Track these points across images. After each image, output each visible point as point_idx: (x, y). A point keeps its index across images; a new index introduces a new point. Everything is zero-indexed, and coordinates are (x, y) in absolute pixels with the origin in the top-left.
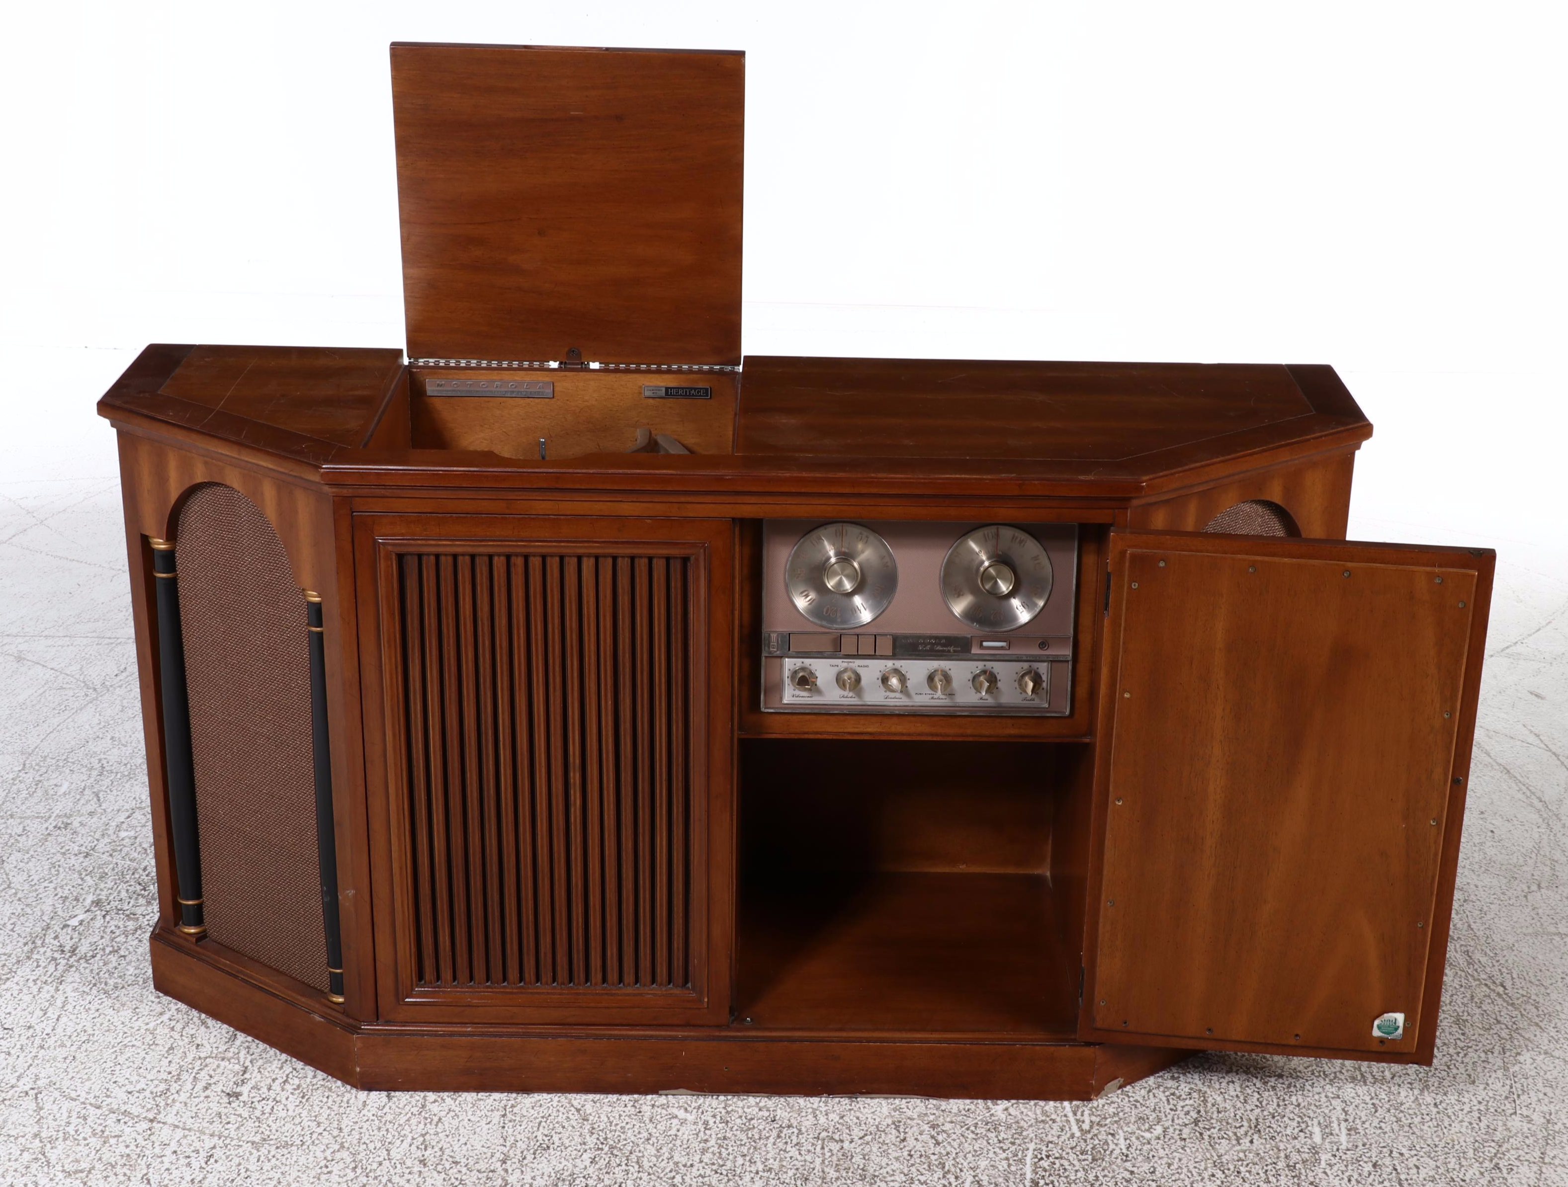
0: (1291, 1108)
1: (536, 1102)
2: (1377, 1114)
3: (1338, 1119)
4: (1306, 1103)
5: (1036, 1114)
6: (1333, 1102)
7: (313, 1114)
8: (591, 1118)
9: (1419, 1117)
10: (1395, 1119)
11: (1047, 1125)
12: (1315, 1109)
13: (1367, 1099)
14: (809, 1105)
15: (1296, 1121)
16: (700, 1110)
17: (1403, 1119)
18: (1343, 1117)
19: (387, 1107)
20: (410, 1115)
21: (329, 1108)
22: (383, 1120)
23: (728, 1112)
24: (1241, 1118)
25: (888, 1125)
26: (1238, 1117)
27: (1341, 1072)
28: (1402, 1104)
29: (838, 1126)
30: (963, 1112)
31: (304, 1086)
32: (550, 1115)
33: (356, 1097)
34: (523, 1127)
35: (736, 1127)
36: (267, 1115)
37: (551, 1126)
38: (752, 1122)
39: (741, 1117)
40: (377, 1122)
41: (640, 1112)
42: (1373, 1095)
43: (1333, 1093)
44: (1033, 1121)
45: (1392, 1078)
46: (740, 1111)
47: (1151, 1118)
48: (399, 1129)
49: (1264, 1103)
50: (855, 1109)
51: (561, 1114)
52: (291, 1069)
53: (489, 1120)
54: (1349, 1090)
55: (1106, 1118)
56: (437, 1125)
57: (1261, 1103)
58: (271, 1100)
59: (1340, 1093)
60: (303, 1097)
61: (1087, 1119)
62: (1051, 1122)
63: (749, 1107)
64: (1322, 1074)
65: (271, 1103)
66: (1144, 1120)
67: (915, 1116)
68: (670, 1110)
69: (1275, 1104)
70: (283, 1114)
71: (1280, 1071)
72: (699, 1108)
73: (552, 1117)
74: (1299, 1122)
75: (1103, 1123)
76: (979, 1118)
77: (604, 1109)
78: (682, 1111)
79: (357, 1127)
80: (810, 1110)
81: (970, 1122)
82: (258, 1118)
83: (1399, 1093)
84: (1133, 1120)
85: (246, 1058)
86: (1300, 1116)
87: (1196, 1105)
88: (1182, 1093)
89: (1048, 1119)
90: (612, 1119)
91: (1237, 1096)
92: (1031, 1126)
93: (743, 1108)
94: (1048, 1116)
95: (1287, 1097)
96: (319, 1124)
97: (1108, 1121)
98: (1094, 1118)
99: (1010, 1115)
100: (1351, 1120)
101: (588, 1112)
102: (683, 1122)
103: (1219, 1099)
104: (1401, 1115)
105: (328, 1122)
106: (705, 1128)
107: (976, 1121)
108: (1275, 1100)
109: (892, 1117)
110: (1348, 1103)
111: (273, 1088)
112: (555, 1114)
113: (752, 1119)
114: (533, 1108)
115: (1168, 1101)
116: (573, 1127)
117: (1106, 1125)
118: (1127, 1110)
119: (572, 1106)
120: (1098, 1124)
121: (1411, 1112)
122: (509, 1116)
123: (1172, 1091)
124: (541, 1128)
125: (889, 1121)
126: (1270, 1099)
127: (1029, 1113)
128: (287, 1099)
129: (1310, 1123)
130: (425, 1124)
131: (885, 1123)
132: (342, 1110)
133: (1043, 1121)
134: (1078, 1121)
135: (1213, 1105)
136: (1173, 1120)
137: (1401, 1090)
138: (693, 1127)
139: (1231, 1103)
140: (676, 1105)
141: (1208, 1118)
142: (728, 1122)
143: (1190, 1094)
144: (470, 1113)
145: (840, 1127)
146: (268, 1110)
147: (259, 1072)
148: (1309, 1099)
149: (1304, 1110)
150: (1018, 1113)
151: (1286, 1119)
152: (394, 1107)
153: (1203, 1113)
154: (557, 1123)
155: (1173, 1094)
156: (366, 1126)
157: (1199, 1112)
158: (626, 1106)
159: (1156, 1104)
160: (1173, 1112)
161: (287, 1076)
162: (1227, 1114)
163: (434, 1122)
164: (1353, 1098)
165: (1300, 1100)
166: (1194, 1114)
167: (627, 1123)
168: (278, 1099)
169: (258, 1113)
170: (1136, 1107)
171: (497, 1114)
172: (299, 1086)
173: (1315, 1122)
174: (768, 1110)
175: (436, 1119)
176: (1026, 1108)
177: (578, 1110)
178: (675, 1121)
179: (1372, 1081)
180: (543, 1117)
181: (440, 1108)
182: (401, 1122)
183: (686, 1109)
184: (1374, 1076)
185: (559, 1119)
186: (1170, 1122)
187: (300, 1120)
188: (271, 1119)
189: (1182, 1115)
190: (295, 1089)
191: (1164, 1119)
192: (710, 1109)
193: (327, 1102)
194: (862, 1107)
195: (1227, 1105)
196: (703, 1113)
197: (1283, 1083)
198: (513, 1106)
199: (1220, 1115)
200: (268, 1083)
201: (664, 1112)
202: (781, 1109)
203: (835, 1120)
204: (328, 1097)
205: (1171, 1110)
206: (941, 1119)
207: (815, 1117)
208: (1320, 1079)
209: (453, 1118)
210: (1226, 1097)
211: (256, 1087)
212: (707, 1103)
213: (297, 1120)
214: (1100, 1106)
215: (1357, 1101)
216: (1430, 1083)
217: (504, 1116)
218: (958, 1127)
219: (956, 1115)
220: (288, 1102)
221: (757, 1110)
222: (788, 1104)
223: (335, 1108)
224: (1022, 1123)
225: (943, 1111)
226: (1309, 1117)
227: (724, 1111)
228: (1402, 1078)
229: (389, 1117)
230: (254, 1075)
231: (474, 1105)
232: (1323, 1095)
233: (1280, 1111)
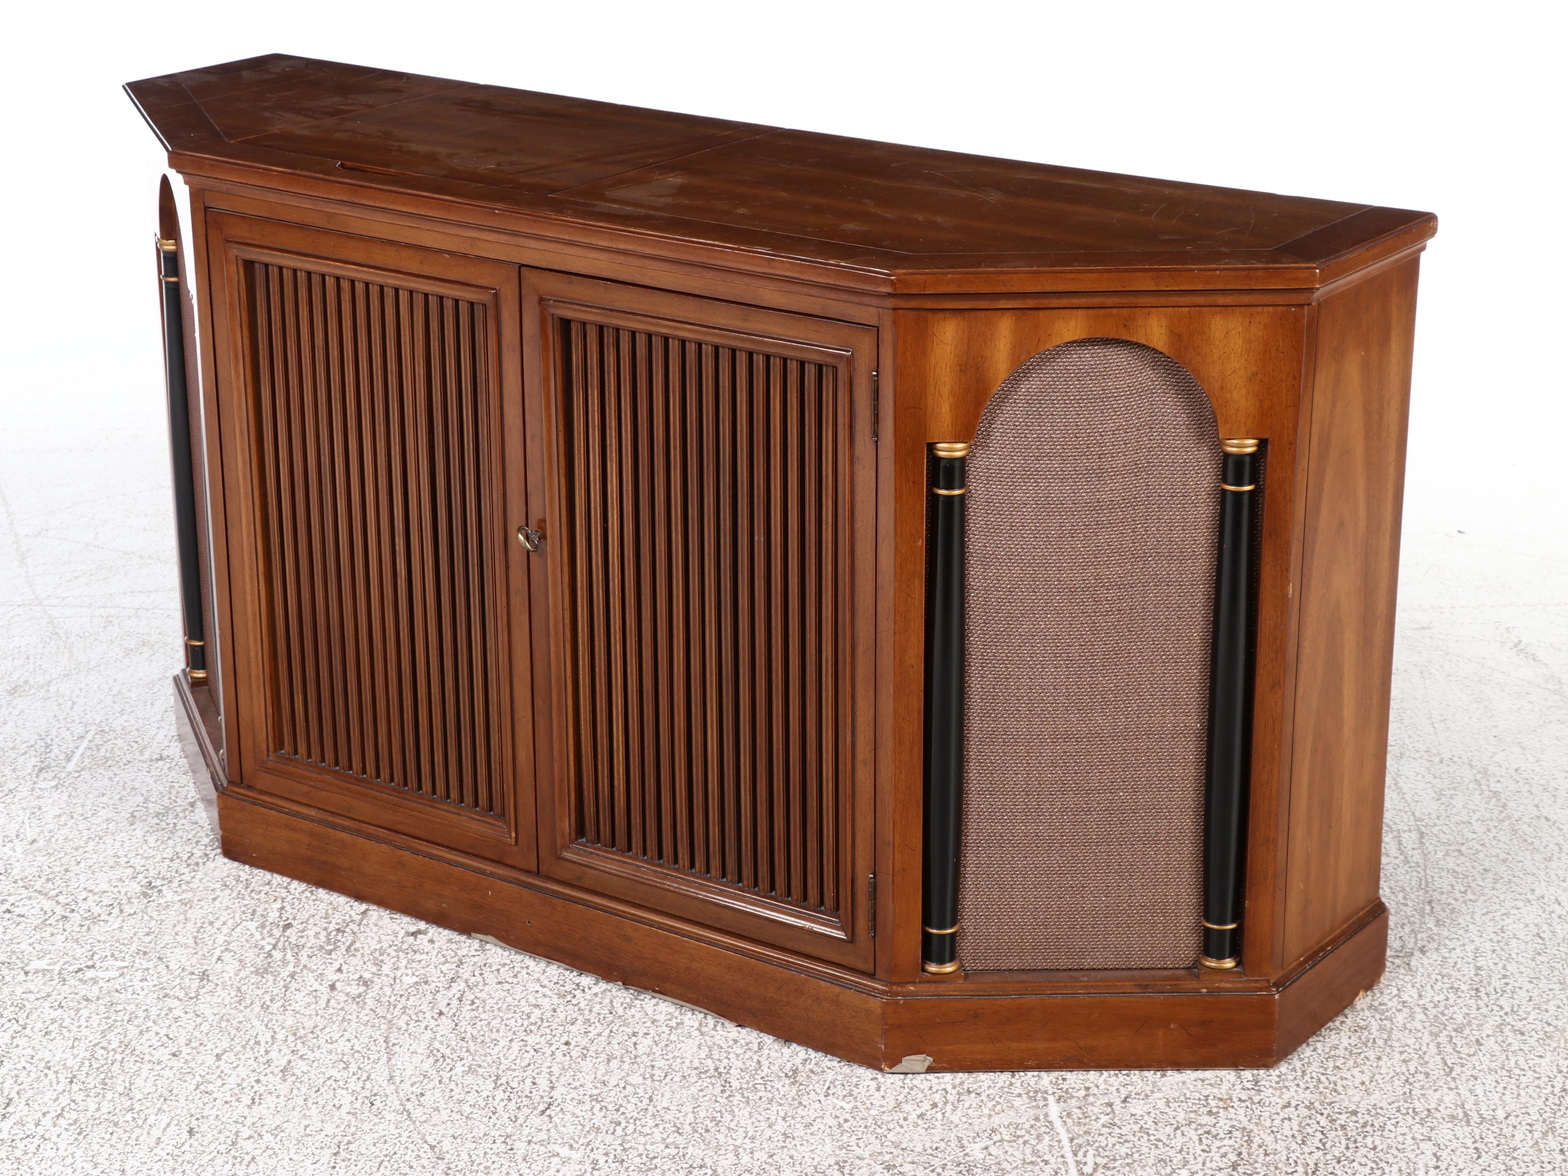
0: (1364, 1151)
1: (379, 1139)
2: (1480, 1161)
3: (1426, 1166)
4: (1385, 1146)
5: (1024, 1154)
6: (1422, 1145)
7: (90, 1154)
8: (448, 1156)
9: (1538, 1166)
10: (1504, 1167)
11: (1037, 1167)
12: (1396, 1152)
13: (1469, 1142)
14: (731, 1142)
15: (1368, 1167)
16: (590, 1147)
17: (1515, 1167)
18: (1433, 1162)
19: (187, 1145)
20: (215, 1153)
21: (111, 1146)
22: (180, 1160)
23: (625, 1150)
24: (1296, 1162)
25: (830, 1166)
26: (1291, 1161)
27: (1436, 1109)
28: (1515, 1149)
29: (764, 1166)
30: (930, 1151)
31: (84, 1121)
32: (395, 1153)
33: (148, 1133)
34: (359, 1167)
35: (633, 1167)
36: (31, 1155)
37: (396, 1166)
38: (655, 1161)
39: (640, 1155)
40: (171, 1162)
41: (512, 1149)
42: (1477, 1137)
43: (1422, 1134)
44: (1019, 1162)
45: (1506, 1118)
46: (641, 1148)
47: (1175, 1161)
48: (199, 1171)
49: (1328, 1146)
50: (789, 1146)
51: (409, 1152)
52: (68, 1101)
53: (316, 1158)
54: (1445, 1131)
55: (1115, 1160)
56: (248, 1166)
57: (1324, 1145)
58: (38, 1137)
59: (1433, 1135)
60: (79, 1134)
61: (1090, 1160)
62: (1042, 1164)
63: (652, 1144)
64: (1410, 1111)
65: (37, 1141)
66: (1165, 1162)
67: (867, 1156)
68: (551, 1147)
69: (1343, 1146)
70: (52, 1154)
71: (1354, 1107)
72: (588, 1144)
73: (398, 1156)
74: (1372, 1169)
75: (1111, 1165)
76: (949, 1159)
77: (466, 1145)
78: (567, 1147)
79: (144, 1169)
80: (732, 1147)
81: (936, 1162)
82: (17, 1159)
83: (1513, 1136)
84: (1151, 1162)
85: (12, 1088)
86: (1375, 1161)
87: (1237, 1146)
88: (1220, 1131)
89: (1039, 1160)
90: (474, 1157)
91: (1293, 1136)
92: (1016, 1168)
93: (644, 1145)
94: (1040, 1157)
95: (1360, 1139)
96: (96, 1166)
97: (1117, 1164)
98: (1099, 1160)
99: (990, 1154)
100: (1443, 1167)
101: (445, 1149)
102: (565, 1161)
103: (1269, 1139)
104: (1514, 1162)
105: (108, 1163)
106: (593, 1168)
107: (945, 1162)
108: (1344, 1142)
109: (836, 1156)
110: (1442, 1147)
111: (42, 1123)
112: (402, 1152)
113: (655, 1158)
114: (375, 1145)
115: (1200, 1140)
116: (424, 1167)
117: (1114, 1168)
118: (1145, 1150)
119: (426, 1142)
120: (1104, 1167)
121: (1526, 1159)
122: (343, 1154)
123: (1207, 1128)
124: (382, 1168)
125: (832, 1161)
126: (1336, 1140)
127: (1016, 1153)
128: (58, 1136)
129: (1387, 1170)
130: (234, 1165)
131: (826, 1164)
132: (128, 1149)
133: (1032, 1163)
134: (1078, 1163)
135: (1260, 1146)
136: (1204, 1164)
137: (1516, 1132)
138: (578, 1167)
139: (1284, 1144)
140: (560, 1141)
141: (1251, 1162)
142: (623, 1161)
143: (1230, 1132)
144: (293, 1151)
145: (767, 1167)
146: (32, 1149)
147: (28, 1104)
148: (1389, 1141)
149: (1381, 1154)
150: (1000, 1153)
151: (1355, 1164)
152: (195, 1144)
153: (1245, 1155)
154: (403, 1162)
155: (1208, 1133)
156: (156, 1167)
157: (1240, 1154)
158: (494, 1142)
159: (1184, 1144)
160: (1206, 1154)
161: (63, 1109)
162: (1276, 1157)
163: (245, 1162)
164: (1450, 1141)
165: (1377, 1142)
166: (1233, 1157)
167: (494, 1162)
168: (47, 1136)
169: (18, 1153)
170: (1157, 1147)
171: (328, 1152)
172: (76, 1121)
173: (1395, 1168)
174: (677, 1147)
175: (248, 1158)
176: (1012, 1147)
177: (432, 1147)
178: (555, 1160)
179: (1478, 1121)
180: (386, 1156)
181: (256, 1146)
182: (203, 1162)
183: (571, 1146)
184: (1481, 1116)
185: (407, 1158)
186: (1200, 1166)
187: (72, 1161)
188: (34, 1160)
189: (1217, 1157)
190: (70, 1125)
191: (1193, 1162)
192: (602, 1146)
193: (109, 1140)
194: (798, 1144)
195: (1278, 1147)
196: (592, 1150)
197: (1356, 1122)
198: (349, 1143)
199: (1268, 1158)
200: (36, 1117)
201: (543, 1149)
202: (693, 1146)
203: (762, 1160)
204: (112, 1134)
205: (1203, 1151)
206: (900, 1159)
207: (737, 1155)
208: (1409, 1118)
209: (270, 1157)
210: (1279, 1136)
211: (21, 1123)
212: (600, 1139)
213: (68, 1161)
214: (1110, 1145)
215: (1454, 1145)
216: (1557, 1125)
217: (335, 1154)
218: (921, 1168)
219: (919, 1154)
220: (60, 1140)
221: (663, 1147)
222: (703, 1141)
223: (120, 1146)
224: (1005, 1165)
225: (903, 1149)
226: (1387, 1163)
227: (619, 1148)
228: (1520, 1118)
229: (188, 1157)
230: (19, 1109)
231: (299, 1142)
232: (1409, 1137)
233: (1348, 1154)
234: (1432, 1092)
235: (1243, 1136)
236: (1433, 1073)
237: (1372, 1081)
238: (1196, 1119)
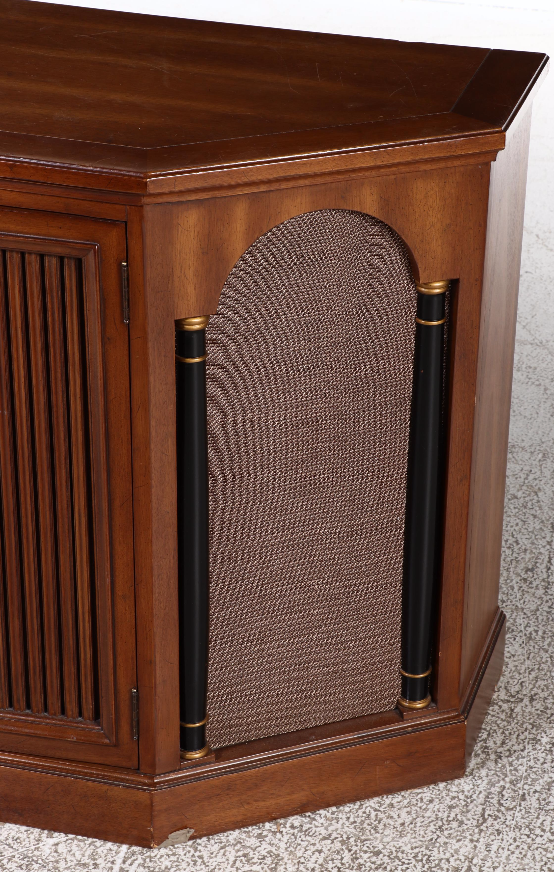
71: (381, 848)
234: (455, 841)
235: (272, 863)
236: (468, 822)
237: (411, 823)
238: (244, 840)
